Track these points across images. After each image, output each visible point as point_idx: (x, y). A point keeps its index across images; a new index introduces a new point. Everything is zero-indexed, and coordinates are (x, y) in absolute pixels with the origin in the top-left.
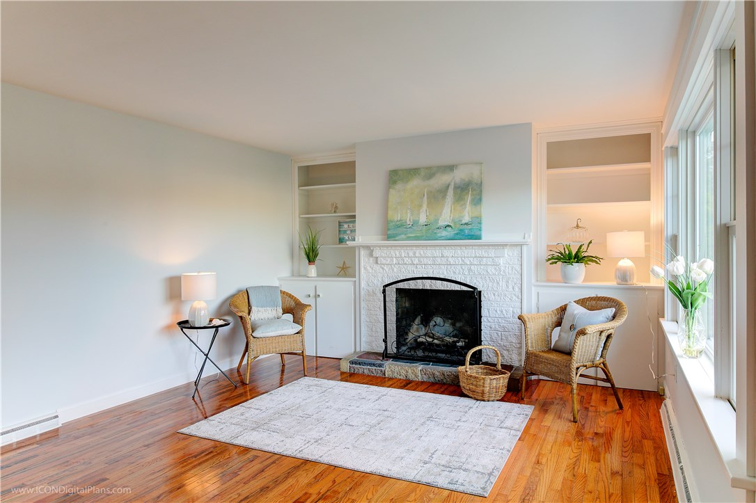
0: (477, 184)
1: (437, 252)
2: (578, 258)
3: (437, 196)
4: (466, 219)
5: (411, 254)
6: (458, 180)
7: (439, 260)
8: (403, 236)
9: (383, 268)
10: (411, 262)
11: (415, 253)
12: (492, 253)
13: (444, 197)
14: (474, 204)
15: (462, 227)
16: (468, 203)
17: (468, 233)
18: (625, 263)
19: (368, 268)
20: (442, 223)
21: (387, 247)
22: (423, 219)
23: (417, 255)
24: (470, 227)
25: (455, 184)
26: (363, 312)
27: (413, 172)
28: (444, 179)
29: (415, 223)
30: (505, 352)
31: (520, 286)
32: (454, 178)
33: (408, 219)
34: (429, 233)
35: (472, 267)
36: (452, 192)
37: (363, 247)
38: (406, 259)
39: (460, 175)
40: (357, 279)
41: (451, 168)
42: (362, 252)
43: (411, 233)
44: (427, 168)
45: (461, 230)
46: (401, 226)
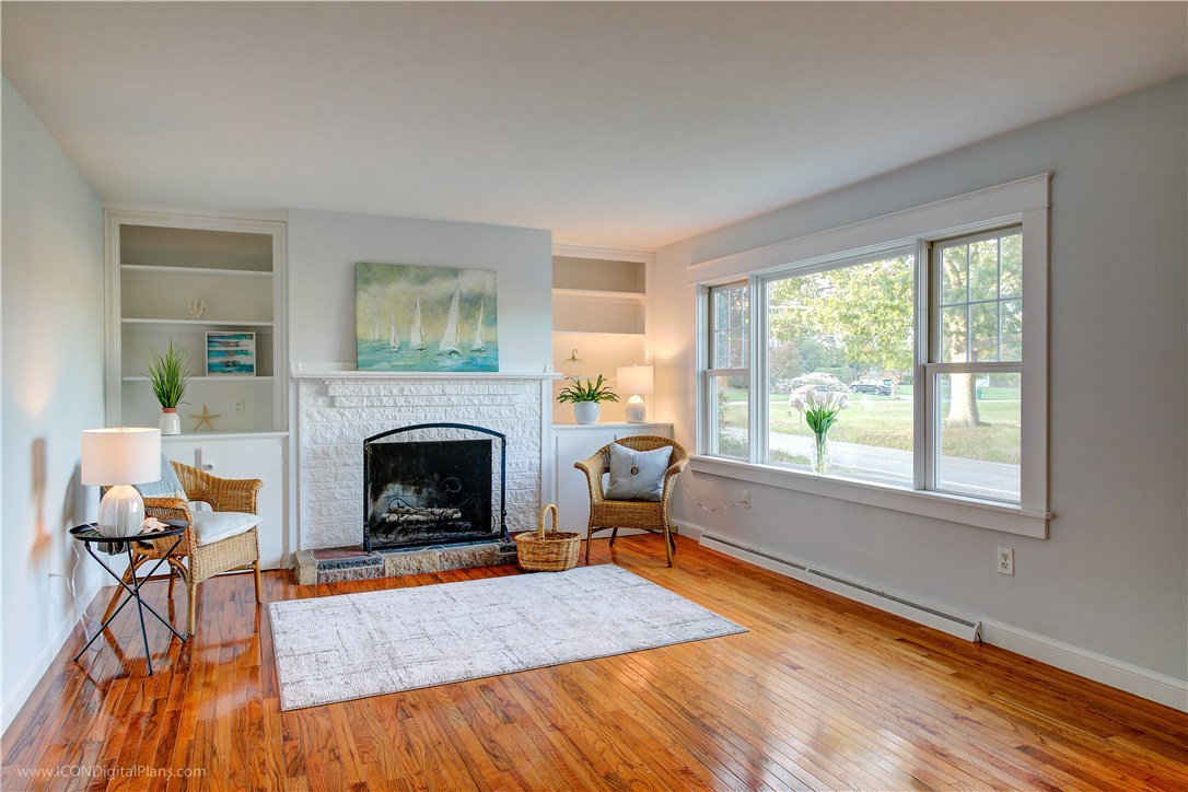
0: (490, 298)
1: (437, 389)
2: (592, 396)
3: (435, 310)
4: (478, 344)
5: (396, 391)
6: (464, 290)
7: (436, 399)
8: (385, 365)
9: (342, 415)
10: (392, 404)
11: (402, 390)
12: (509, 389)
13: (446, 311)
14: (488, 325)
15: (473, 355)
16: (480, 322)
17: (481, 363)
18: (635, 400)
19: (315, 414)
20: (444, 347)
21: (356, 380)
22: (415, 340)
23: (405, 393)
24: (483, 355)
25: (461, 295)
26: (304, 488)
27: (396, 270)
28: (446, 286)
29: (404, 346)
30: (520, 515)
31: (538, 430)
32: (459, 285)
33: (392, 340)
34: (426, 361)
35: (481, 408)
36: (457, 305)
37: (306, 380)
38: (385, 400)
39: (467, 283)
40: (291, 433)
41: (454, 272)
42: (304, 389)
43: (397, 360)
44: (418, 267)
45: (472, 359)
46: (382, 348)
